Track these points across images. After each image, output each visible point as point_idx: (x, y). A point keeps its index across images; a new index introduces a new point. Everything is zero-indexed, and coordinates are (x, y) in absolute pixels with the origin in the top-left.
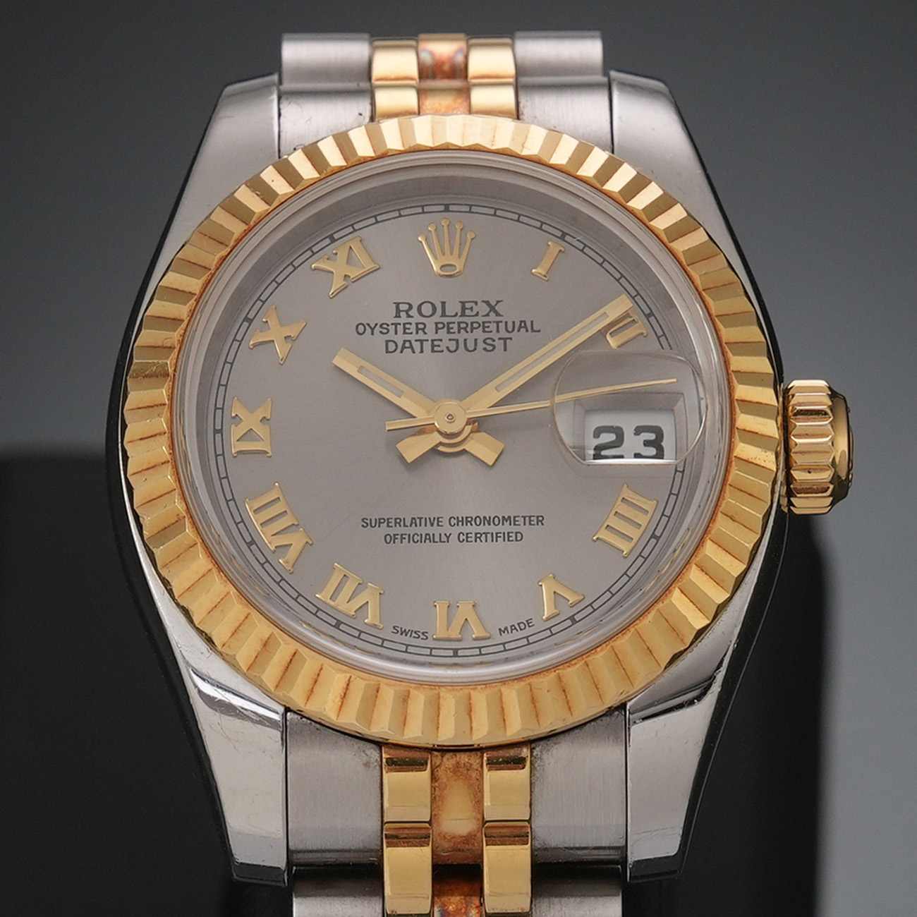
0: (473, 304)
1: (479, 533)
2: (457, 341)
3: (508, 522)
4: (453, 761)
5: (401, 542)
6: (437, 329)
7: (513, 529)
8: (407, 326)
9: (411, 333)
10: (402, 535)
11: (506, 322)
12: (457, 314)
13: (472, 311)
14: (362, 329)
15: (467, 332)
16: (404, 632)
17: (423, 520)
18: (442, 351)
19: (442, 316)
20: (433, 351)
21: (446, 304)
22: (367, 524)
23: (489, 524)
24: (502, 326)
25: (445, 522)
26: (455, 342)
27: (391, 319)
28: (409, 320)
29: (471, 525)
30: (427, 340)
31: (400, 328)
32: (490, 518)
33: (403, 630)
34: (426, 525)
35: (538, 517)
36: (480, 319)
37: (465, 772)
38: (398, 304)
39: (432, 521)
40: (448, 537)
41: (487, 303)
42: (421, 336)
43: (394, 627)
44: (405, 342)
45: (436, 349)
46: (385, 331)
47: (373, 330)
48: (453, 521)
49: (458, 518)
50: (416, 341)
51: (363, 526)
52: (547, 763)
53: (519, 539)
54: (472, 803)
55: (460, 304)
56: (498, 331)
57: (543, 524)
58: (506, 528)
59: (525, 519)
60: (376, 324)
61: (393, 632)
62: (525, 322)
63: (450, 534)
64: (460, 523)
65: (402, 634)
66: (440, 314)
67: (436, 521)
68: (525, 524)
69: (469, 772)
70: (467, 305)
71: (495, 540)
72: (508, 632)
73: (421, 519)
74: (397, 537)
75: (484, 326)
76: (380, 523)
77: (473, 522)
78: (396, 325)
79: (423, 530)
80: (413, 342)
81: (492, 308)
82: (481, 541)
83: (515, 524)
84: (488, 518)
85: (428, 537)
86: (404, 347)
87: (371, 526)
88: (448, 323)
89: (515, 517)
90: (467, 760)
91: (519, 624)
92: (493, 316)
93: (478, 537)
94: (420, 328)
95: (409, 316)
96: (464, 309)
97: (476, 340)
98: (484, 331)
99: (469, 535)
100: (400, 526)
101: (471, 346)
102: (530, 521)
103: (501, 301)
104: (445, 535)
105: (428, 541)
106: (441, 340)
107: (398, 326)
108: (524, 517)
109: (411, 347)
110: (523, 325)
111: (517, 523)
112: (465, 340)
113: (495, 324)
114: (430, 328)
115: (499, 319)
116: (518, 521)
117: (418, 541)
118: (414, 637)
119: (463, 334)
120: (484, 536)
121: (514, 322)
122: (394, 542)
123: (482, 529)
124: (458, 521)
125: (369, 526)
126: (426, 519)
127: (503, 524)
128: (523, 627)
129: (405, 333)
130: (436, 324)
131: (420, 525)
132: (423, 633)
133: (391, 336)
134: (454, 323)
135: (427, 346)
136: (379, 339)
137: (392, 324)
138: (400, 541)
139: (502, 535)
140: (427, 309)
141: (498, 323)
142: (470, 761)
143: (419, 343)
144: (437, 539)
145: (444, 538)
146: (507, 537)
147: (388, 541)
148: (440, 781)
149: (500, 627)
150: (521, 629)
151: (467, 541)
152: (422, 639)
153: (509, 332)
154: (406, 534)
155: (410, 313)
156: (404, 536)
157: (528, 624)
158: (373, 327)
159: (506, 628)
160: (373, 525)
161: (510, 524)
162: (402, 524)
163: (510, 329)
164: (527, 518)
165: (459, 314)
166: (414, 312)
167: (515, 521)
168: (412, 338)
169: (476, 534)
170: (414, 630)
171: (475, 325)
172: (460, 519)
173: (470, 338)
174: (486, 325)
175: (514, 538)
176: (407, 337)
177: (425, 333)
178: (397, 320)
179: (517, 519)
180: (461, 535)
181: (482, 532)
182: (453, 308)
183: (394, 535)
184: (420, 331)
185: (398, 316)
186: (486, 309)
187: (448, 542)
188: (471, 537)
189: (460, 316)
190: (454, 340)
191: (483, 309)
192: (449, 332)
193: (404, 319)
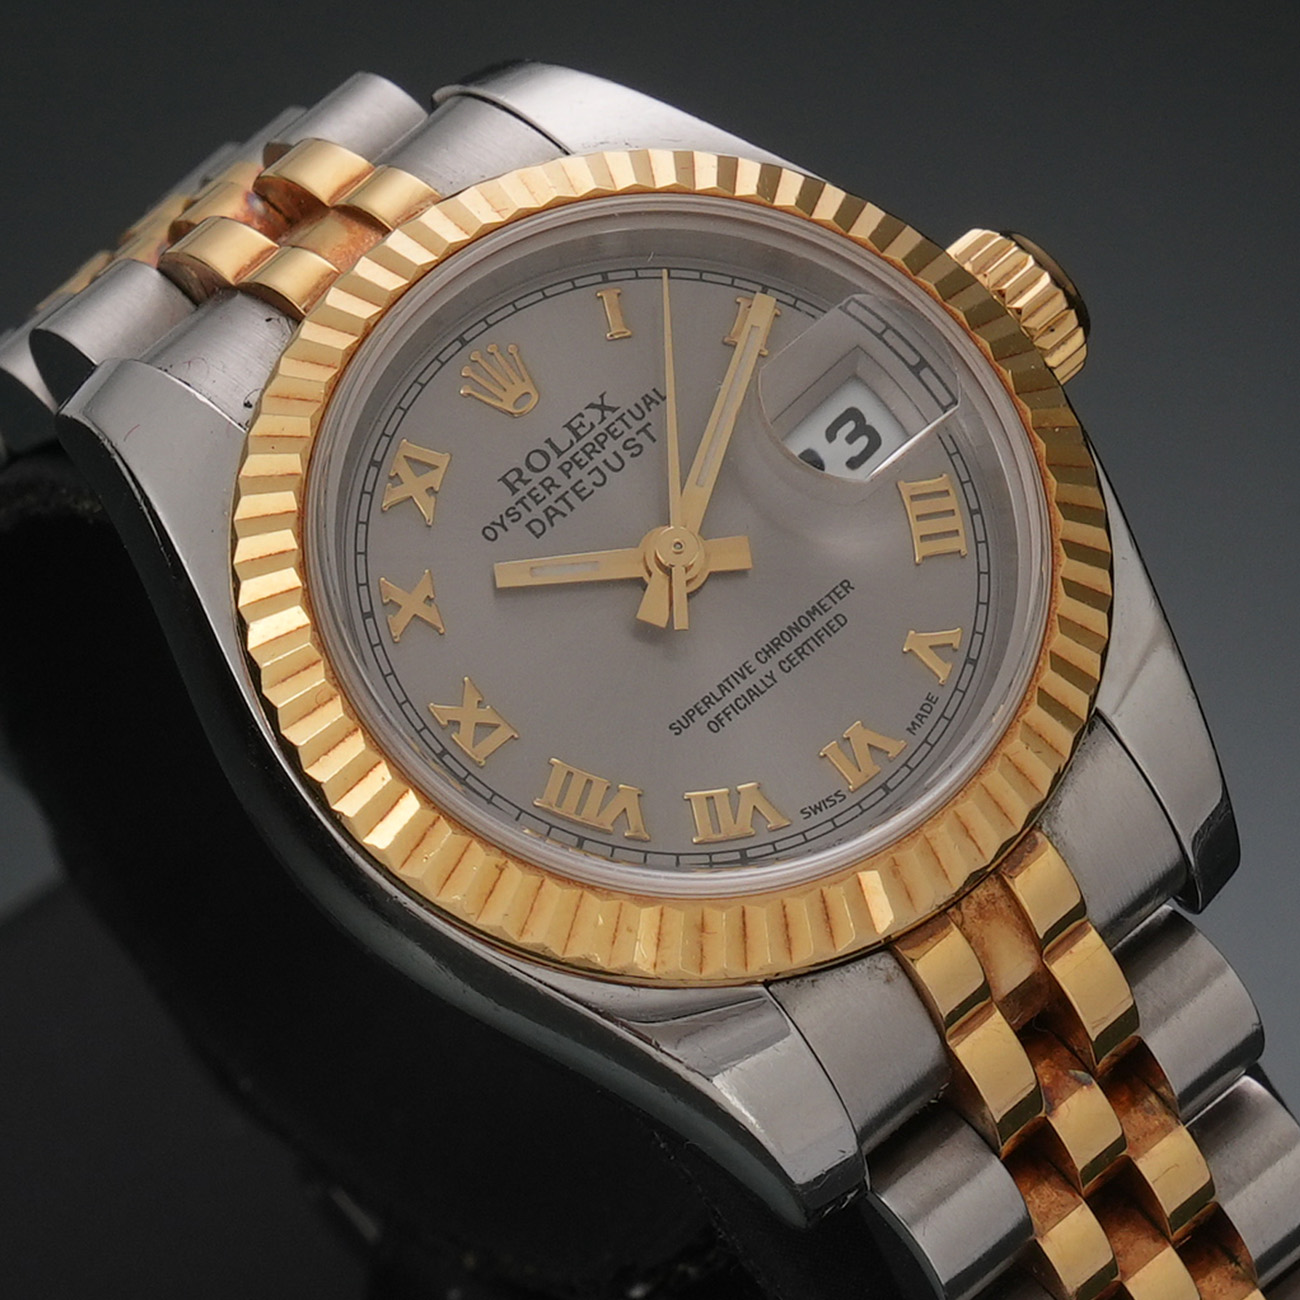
0: (579, 419)
1: (799, 648)
2: (597, 468)
3: (817, 613)
4: (973, 906)
5: (730, 719)
6: (566, 473)
7: (828, 617)
8: (534, 494)
9: (544, 498)
10: (723, 712)
11: (629, 411)
12: (572, 441)
13: (584, 426)
14: (490, 532)
15: (599, 452)
16: (817, 809)
17: (731, 680)
18: (592, 492)
19: (559, 457)
20: (583, 499)
21: (552, 440)
22: (678, 728)
23: (800, 631)
24: (628, 418)
25: (755, 664)
26: (596, 472)
27: (512, 501)
28: (530, 485)
29: (783, 646)
30: (567, 492)
31: (529, 501)
32: (794, 623)
33: (813, 807)
34: (738, 683)
35: (841, 584)
36: (599, 429)
37: (993, 908)
38: (504, 479)
39: (739, 672)
40: (772, 677)
41: (592, 406)
42: (556, 493)
43: (802, 812)
44: (546, 511)
45: (583, 494)
46: (516, 516)
47: (502, 525)
48: (762, 657)
49: (763, 649)
50: (556, 501)
51: (676, 734)
52: (1063, 834)
53: (843, 622)
54: (1017, 936)
55: (566, 429)
56: (629, 427)
57: (853, 588)
58: (820, 621)
59: (831, 598)
60: (501, 516)
61: (805, 818)
62: (647, 396)
63: (771, 672)
64: (771, 653)
65: (816, 813)
66: (556, 455)
67: (744, 669)
68: (835, 603)
69: (997, 905)
70: (575, 424)
71: (820, 643)
72: (919, 726)
73: (727, 680)
74: (720, 717)
75: (610, 432)
76: (690, 717)
77: (782, 642)
78: (521, 501)
79: (741, 689)
80: (554, 505)
81: (602, 408)
82: (808, 654)
83: (826, 611)
84: (793, 626)
85: (751, 693)
86: (550, 518)
87: (685, 727)
88: (572, 458)
89: (819, 603)
90: (985, 893)
91: (922, 709)
92: (611, 417)
93: (800, 652)
94: (549, 485)
95: (526, 482)
96: (574, 431)
97: (615, 453)
98: (616, 438)
99: (791, 658)
100: (713, 704)
101: (616, 464)
102: (837, 595)
103: (605, 393)
104: (766, 676)
105: (755, 697)
106: (581, 481)
107: (525, 500)
108: (828, 595)
109: (557, 512)
110: (648, 401)
111: (826, 608)
112: (605, 462)
113: (620, 422)
114: (560, 478)
115: (618, 414)
116: (825, 605)
117: (745, 705)
118: (831, 806)
119: (598, 460)
120: (805, 647)
121: (636, 405)
122: (723, 725)
123: (797, 642)
124: (767, 653)
125: (683, 729)
126: (732, 676)
127: (814, 620)
128: (928, 708)
129: (538, 503)
130: (561, 468)
131: (733, 687)
132: (836, 795)
133: (526, 517)
134: (577, 453)
135: (572, 497)
136: (517, 529)
137: (517, 504)
138: (726, 719)
139: (823, 632)
140: (538, 461)
141: (620, 418)
142: (990, 892)
143: (561, 502)
144: (762, 687)
145: (769, 682)
146: (829, 630)
147: (716, 729)
148: (974, 938)
149: (906, 727)
150: (929, 713)
151: (794, 666)
152: (840, 801)
153: (640, 419)
154: (727, 708)
155: (524, 477)
156: (727, 711)
157: (930, 701)
158: (499, 521)
159: (913, 723)
160: (686, 724)
161: (821, 614)
162: (713, 700)
163: (639, 415)
164: (832, 595)
165: (575, 440)
166: (527, 474)
167: (822, 607)
168: (549, 501)
169: (796, 651)
170: (824, 798)
171: (601, 438)
172: (767, 649)
173: (607, 454)
174: (612, 429)
175: (837, 626)
176: (544, 505)
177: (558, 486)
179: (822, 603)
180: (782, 664)
181: (800, 645)
182: (563, 438)
183: (716, 718)
184: (552, 489)
185: (514, 491)
186: (596, 413)
187: (776, 681)
188: (794, 658)
189: (578, 441)
190: (593, 471)
191: (594, 415)
192: (581, 467)
193: (523, 490)
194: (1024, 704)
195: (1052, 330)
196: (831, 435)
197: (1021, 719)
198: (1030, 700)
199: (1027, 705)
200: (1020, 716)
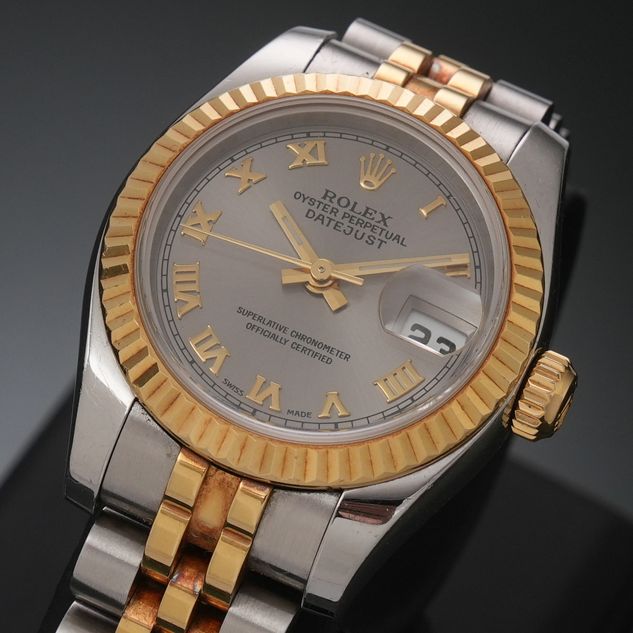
0: (374, 212)
1: (306, 348)
2: (352, 229)
3: (328, 349)
4: (221, 477)
5: (256, 332)
6: (344, 217)
7: (328, 355)
8: (327, 207)
9: (327, 212)
10: (258, 327)
11: (388, 232)
12: (361, 213)
13: (371, 215)
15: (361, 227)
16: (230, 385)
17: (276, 325)
18: (340, 231)
19: (350, 210)
20: (335, 228)
21: (357, 205)
22: (241, 311)
23: (315, 346)
24: (384, 233)
25: (289, 331)
26: (350, 229)
27: (319, 198)
28: (330, 204)
29: (304, 341)
30: (334, 220)
31: (322, 206)
32: (317, 342)
33: (230, 383)
34: (276, 329)
35: (347, 355)
36: (373, 222)
37: (226, 487)
38: (327, 191)
39: (281, 327)
40: (286, 342)
41: (383, 215)
42: (332, 216)
43: (225, 380)
44: (320, 215)
45: (337, 228)
46: (312, 203)
47: (305, 199)
48: (294, 334)
49: (298, 333)
50: (328, 217)
51: (238, 311)
52: (279, 505)
53: (329, 362)
54: (223, 509)
55: (366, 208)
56: (380, 235)
57: (347, 360)
58: (324, 352)
59: (338, 353)
60: (309, 197)
61: (223, 382)
62: (399, 236)
63: (288, 341)
64: (298, 337)
65: (228, 386)
66: (350, 209)
67: (284, 328)
68: (336, 355)
69: (228, 488)
70: (370, 211)
71: (313, 356)
72: (293, 414)
73: (275, 323)
74: (255, 327)
75: (373, 228)
76: (249, 314)
77: (306, 340)
78: (320, 203)
79: (273, 331)
80: (325, 218)
81: (384, 220)
82: (305, 353)
83: (330, 353)
84: (316, 342)
85: (274, 336)
86: (318, 218)
87: (243, 314)
88: (352, 216)
89: (333, 348)
90: (230, 480)
91: (302, 412)
92: (381, 225)
93: (304, 349)
94: (334, 211)
95: (331, 201)
96: (366, 212)
97: (364, 234)
98: (372, 231)
99: (300, 346)
100: (260, 322)
101: (359, 236)
102: (341, 355)
103: (392, 218)
104: (285, 339)
105: (272, 338)
106: (343, 224)
107: (321, 204)
108: (339, 351)
109: (323, 220)
110: (397, 238)
111: (332, 352)
112: (358, 231)
113: (381, 230)
114: (340, 214)
115: (384, 227)
116: (333, 352)
117: (266, 335)
118: (234, 391)
119: (358, 227)
120: (308, 351)
121: (392, 234)
122: (252, 330)
123: (309, 346)
124: (297, 335)
125: (241, 313)
126: (278, 325)
127: (323, 349)
128: (303, 415)
129: (323, 210)
130: (345, 213)
131: (273, 327)
132: (241, 391)
133: (314, 208)
134: (356, 218)
135: (333, 223)
136: (306, 206)
137: (318, 201)
138: (256, 330)
139: (319, 355)
140: (344, 202)
141: (383, 230)
142: (232, 482)
143: (328, 219)
144: (279, 339)
145: (283, 341)
146: (322, 358)
147: (248, 327)
148: (209, 485)
149: (290, 409)
150: (301, 416)
151: (296, 349)
152: (239, 394)
153: (386, 238)
154: (261, 328)
155: (333, 200)
156: (260, 329)
157: (308, 414)
158: (306, 197)
159: (293, 412)
160: (244, 314)
161: (328, 351)
162: (262, 321)
163: (388, 237)
164: (340, 353)
165: (362, 214)
166: (335, 200)
167: (332, 350)
168: (326, 215)
169: (304, 347)
170: (237, 387)
171: (368, 225)
172: (299, 334)
173: (362, 230)
174: (375, 228)
175: (325, 361)
176: (323, 213)
177: (335, 215)
178: (322, 200)
179: (333, 350)
180: (295, 344)
181: (308, 348)
182: (360, 208)
183: (254, 325)
184: (333, 213)
185: (324, 198)
186: (379, 218)
187: (284, 344)
188: (300, 348)
189: (362, 215)
190: (351, 227)
191: (378, 217)
192: (350, 222)
193: (327, 201)
194: (316, 447)
195: (530, 407)
196: (441, 340)
197: (307, 448)
198: (319, 448)
199: (316, 448)
200: (309, 447)
